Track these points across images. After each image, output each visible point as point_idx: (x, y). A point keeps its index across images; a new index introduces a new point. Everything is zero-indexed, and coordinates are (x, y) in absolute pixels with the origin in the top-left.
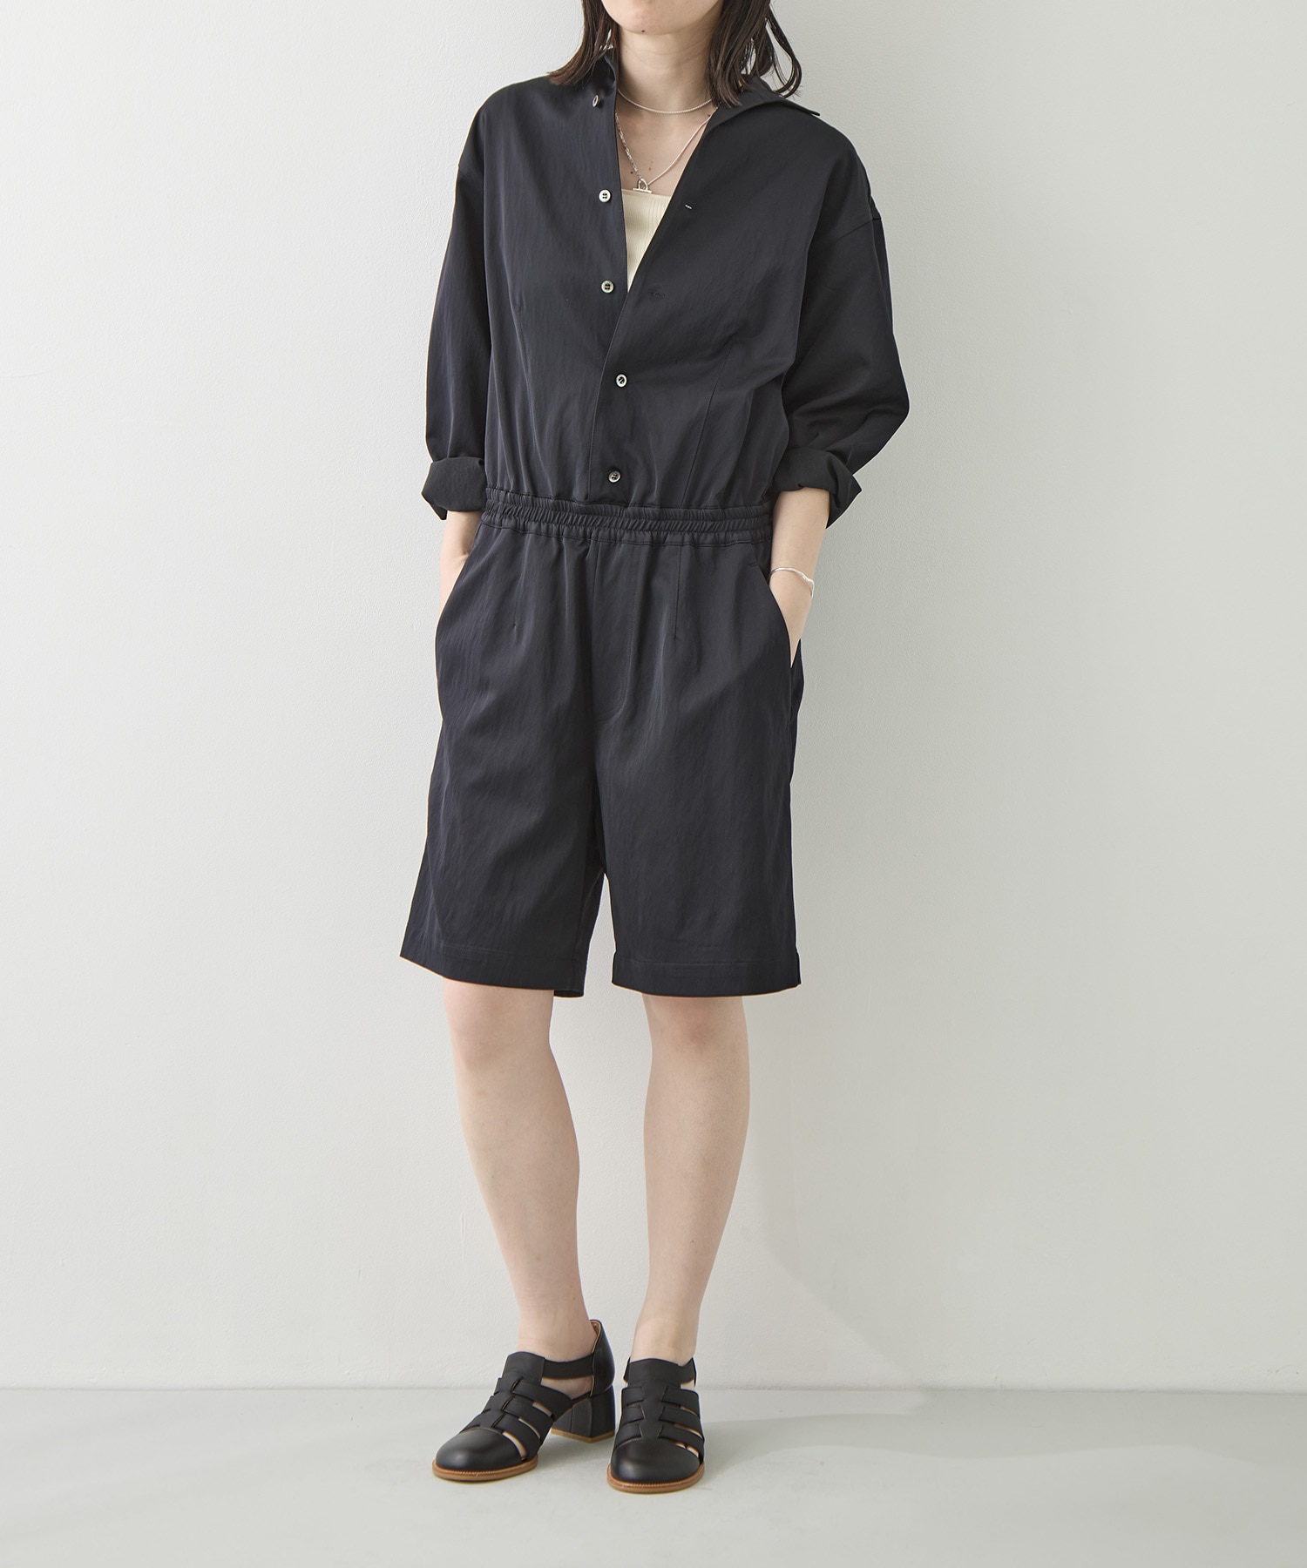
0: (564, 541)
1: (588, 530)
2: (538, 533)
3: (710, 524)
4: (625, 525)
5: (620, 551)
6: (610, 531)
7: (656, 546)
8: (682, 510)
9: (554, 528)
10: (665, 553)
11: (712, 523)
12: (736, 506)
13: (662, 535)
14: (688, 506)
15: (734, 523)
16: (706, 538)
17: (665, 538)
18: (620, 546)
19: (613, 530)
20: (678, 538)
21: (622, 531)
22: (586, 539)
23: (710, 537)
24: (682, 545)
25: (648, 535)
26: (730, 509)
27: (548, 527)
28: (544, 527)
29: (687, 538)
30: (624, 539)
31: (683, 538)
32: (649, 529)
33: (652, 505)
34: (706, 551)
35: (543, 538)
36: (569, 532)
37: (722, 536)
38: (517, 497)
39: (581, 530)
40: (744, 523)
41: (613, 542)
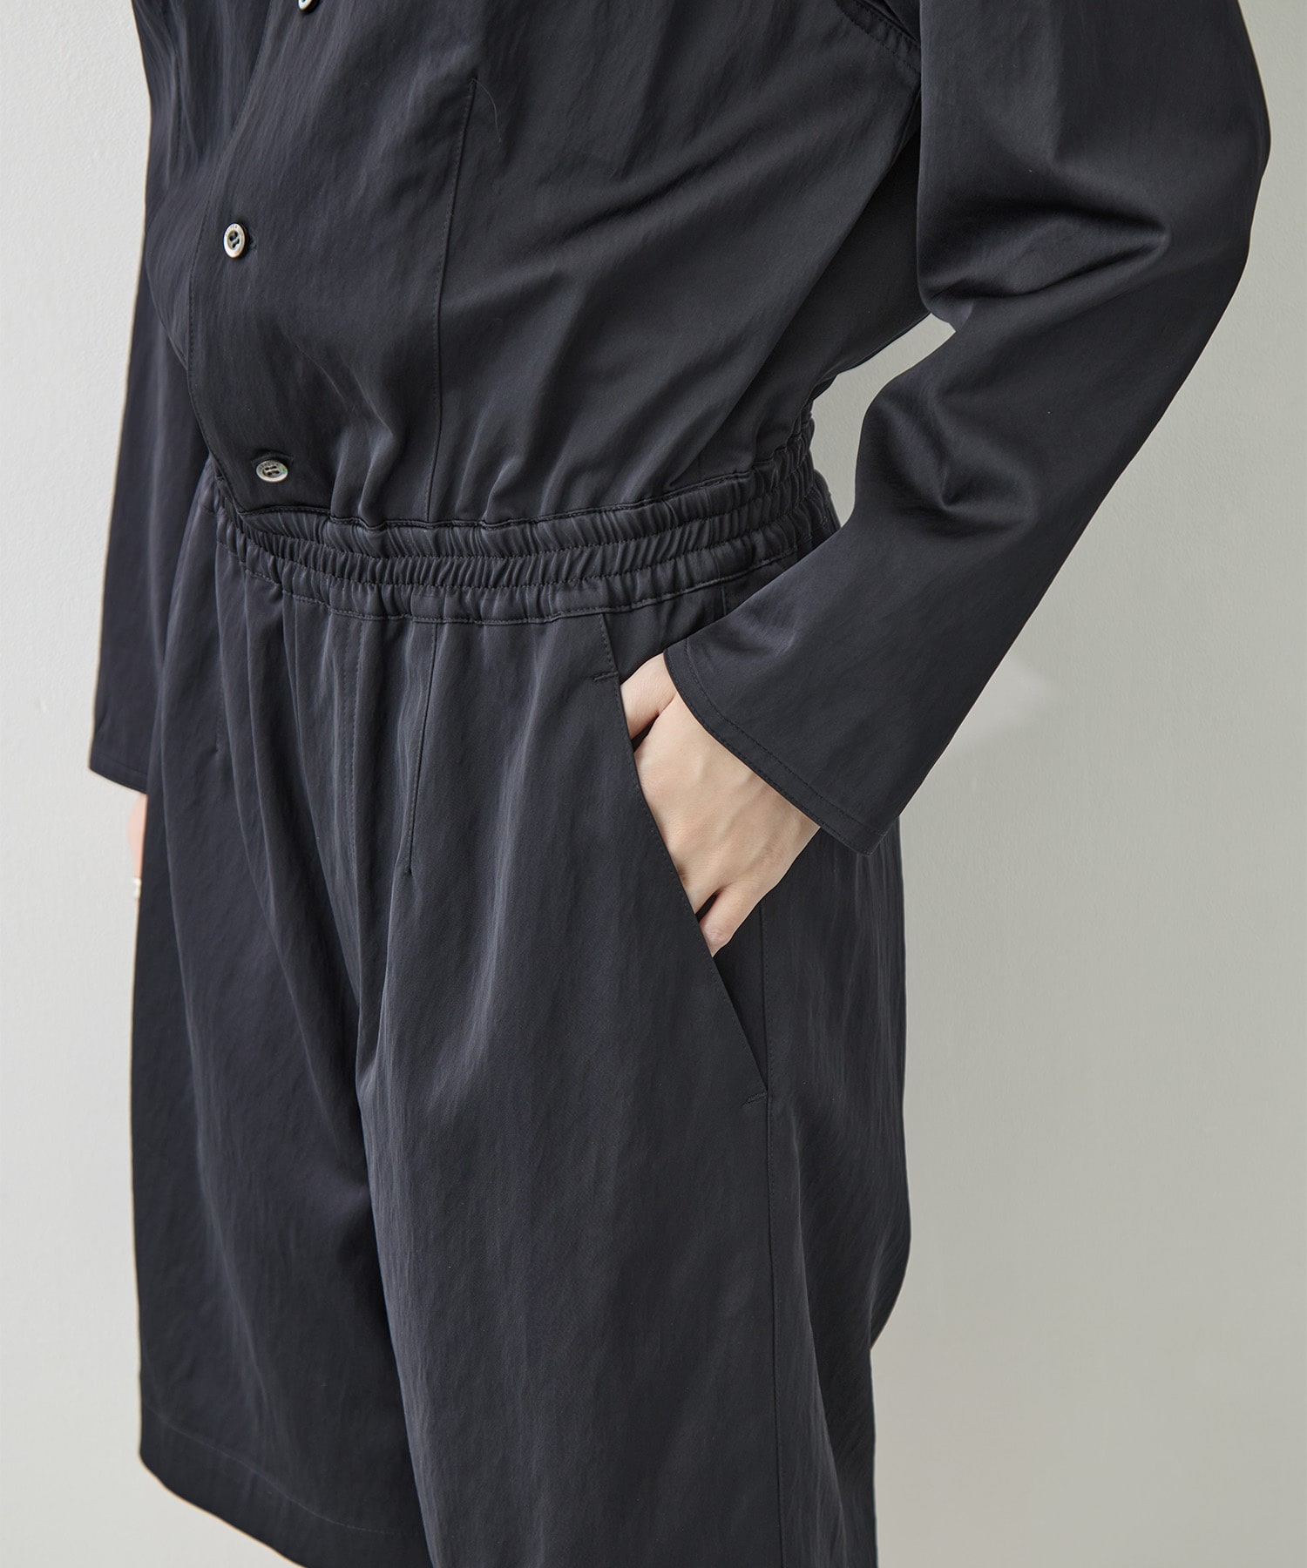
14: (443, 518)
16: (491, 601)
29: (448, 603)
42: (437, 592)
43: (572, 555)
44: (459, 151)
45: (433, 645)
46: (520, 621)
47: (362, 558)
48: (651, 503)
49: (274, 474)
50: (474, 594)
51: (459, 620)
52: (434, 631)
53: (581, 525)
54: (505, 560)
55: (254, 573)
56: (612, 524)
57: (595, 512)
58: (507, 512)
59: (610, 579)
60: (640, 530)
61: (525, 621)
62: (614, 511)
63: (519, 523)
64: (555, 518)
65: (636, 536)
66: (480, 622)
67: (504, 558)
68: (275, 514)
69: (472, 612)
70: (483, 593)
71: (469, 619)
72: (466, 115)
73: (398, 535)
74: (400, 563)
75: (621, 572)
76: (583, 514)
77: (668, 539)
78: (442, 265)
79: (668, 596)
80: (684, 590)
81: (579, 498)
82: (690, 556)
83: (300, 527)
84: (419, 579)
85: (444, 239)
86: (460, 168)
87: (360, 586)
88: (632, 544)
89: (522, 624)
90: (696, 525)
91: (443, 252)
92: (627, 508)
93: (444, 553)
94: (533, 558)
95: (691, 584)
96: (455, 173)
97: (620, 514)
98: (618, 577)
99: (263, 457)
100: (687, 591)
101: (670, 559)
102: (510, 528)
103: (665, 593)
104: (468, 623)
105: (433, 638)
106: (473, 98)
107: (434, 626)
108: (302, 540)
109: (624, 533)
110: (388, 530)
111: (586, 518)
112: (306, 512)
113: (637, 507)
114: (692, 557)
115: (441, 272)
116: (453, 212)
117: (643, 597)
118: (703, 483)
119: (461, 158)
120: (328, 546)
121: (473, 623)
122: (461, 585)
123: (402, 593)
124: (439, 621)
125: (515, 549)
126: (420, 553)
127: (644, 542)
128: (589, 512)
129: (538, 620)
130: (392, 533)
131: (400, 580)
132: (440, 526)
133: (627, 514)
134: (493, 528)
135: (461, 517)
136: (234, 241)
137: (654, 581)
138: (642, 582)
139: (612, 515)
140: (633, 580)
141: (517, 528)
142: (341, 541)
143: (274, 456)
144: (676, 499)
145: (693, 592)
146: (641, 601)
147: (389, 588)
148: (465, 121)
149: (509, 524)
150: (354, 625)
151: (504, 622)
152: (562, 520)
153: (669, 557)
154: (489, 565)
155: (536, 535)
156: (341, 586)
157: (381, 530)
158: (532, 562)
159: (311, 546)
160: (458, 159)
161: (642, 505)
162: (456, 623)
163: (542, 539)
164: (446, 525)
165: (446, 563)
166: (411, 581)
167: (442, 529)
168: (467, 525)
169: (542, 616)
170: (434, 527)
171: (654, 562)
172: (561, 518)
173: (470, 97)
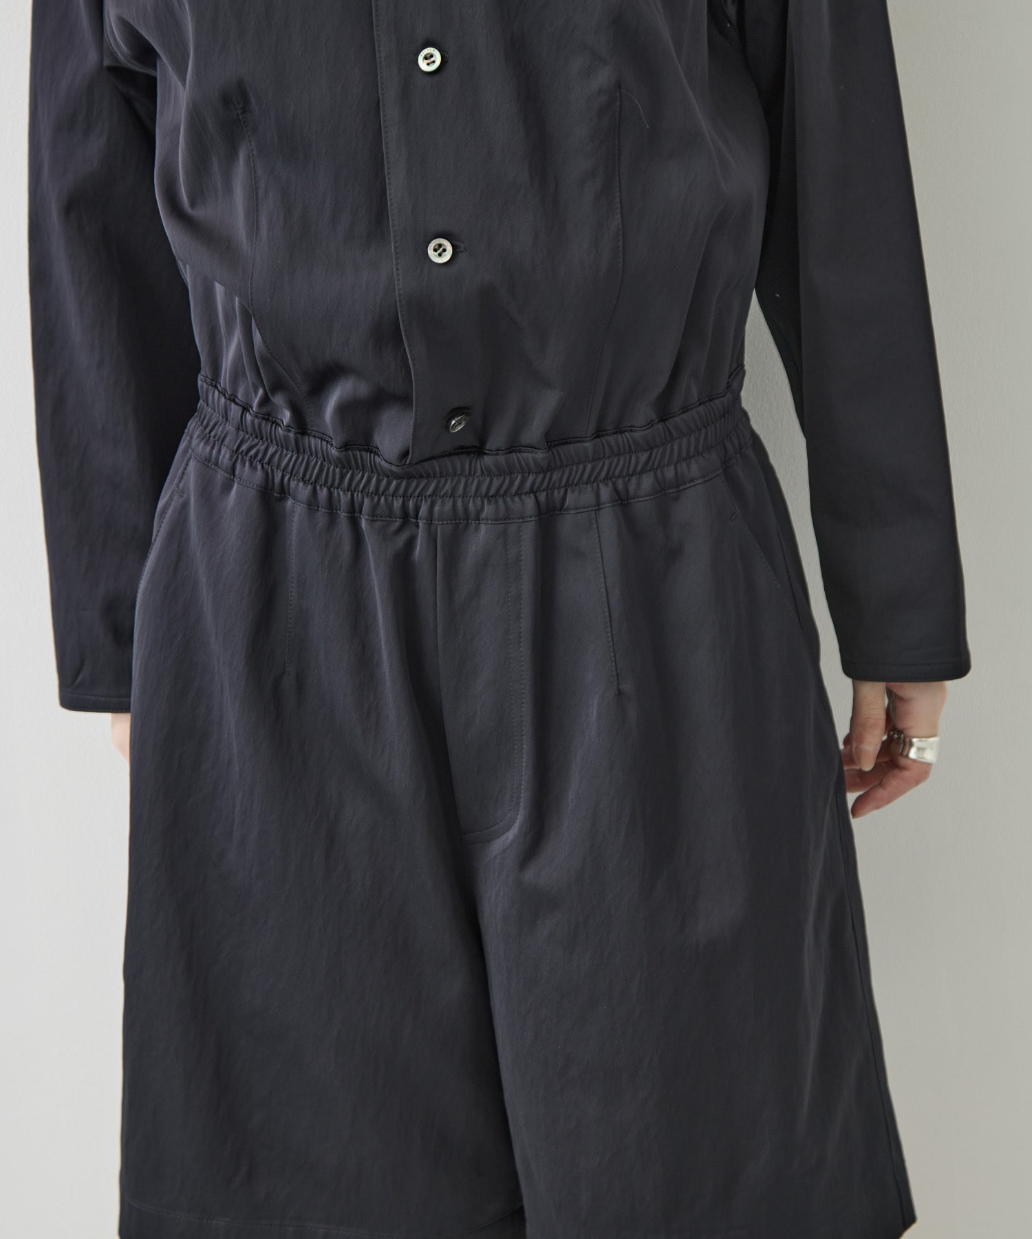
0: (364, 524)
1: (411, 504)
2: (312, 504)
3: (643, 457)
4: (484, 488)
5: (480, 538)
7: (548, 516)
9: (344, 498)
10: (567, 525)
12: (685, 409)
13: (557, 495)
15: (689, 444)
17: (564, 499)
18: (477, 529)
19: (459, 503)
21: (479, 501)
22: (407, 518)
23: (647, 481)
24: (598, 505)
26: (677, 419)
27: (330, 494)
28: (323, 494)
30: (484, 515)
31: (598, 496)
33: (531, 447)
34: (643, 508)
35: (321, 517)
36: (375, 507)
38: (266, 427)
39: (397, 504)
40: (706, 438)
41: (462, 523)
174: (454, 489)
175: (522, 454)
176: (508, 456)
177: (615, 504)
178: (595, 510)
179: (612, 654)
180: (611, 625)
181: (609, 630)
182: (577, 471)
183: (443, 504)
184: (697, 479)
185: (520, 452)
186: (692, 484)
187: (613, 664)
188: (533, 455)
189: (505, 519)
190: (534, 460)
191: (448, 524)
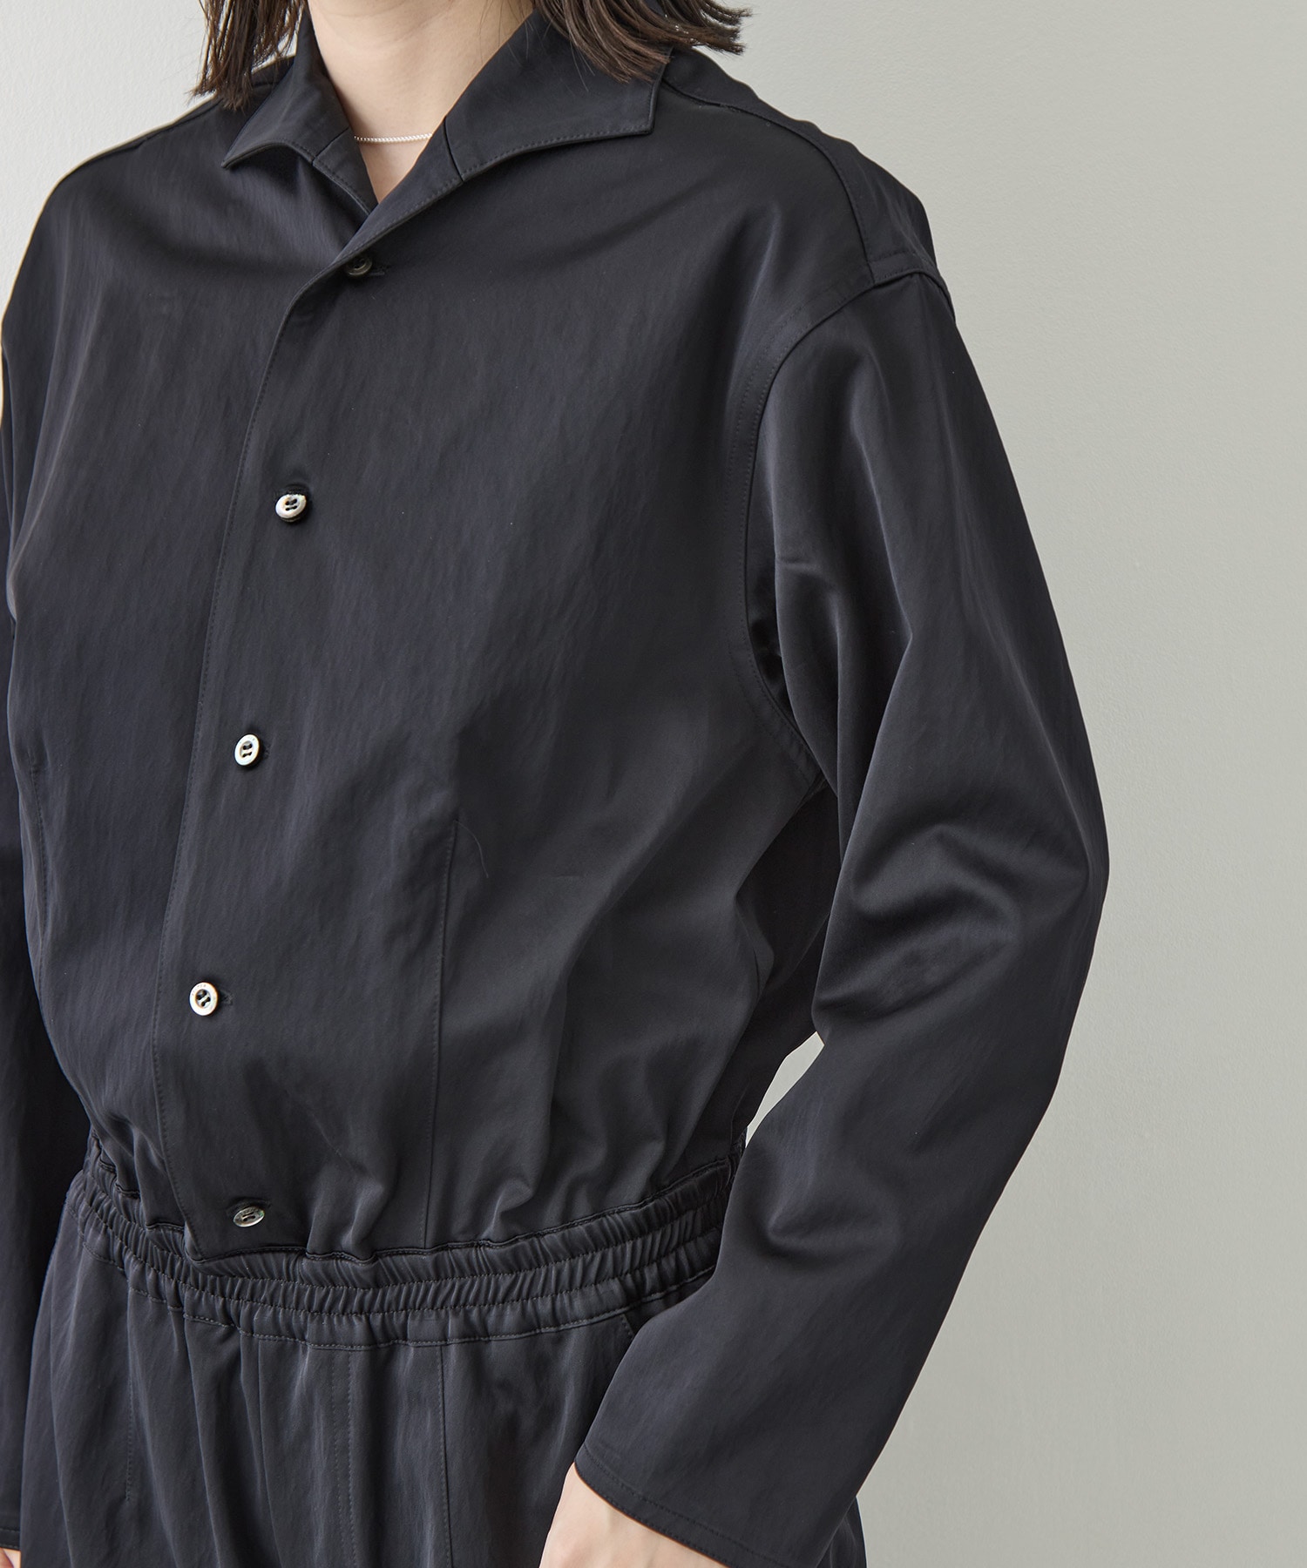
3: (506, 1280)
6: (275, 1314)
8: (428, 1259)
11: (509, 1279)
14: (442, 1243)
16: (501, 1316)
20: (431, 1325)
25: (359, 1326)
29: (452, 1325)
32: (361, 1310)
37: (544, 1307)
42: (438, 1316)
43: (584, 1261)
44: (444, 894)
45: (439, 1367)
46: (533, 1333)
47: (347, 1291)
48: (652, 1201)
49: (249, 1219)
50: (480, 1311)
51: (467, 1339)
52: (438, 1353)
53: (589, 1230)
54: (514, 1276)
55: (194, 1317)
56: (620, 1227)
57: (599, 1217)
58: (515, 1228)
59: (622, 1278)
60: (644, 1227)
61: (538, 1331)
62: (617, 1213)
63: (526, 1238)
64: (562, 1229)
65: (642, 1233)
66: (487, 1339)
67: (512, 1273)
68: (237, 1258)
69: (479, 1329)
70: (489, 1310)
71: (475, 1337)
72: (449, 857)
73: (392, 1265)
74: (393, 1290)
75: (632, 1270)
76: (590, 1220)
77: (669, 1231)
78: (438, 1007)
79: (674, 1288)
80: (687, 1279)
81: (582, 1207)
82: (688, 1245)
83: (267, 1268)
84: (414, 1302)
85: (438, 978)
86: (447, 910)
87: (344, 1318)
88: (639, 1242)
89: (537, 1334)
90: (691, 1214)
91: (438, 992)
92: (631, 1209)
93: (443, 1275)
94: (543, 1270)
95: (693, 1272)
96: (443, 915)
97: (626, 1214)
98: (629, 1275)
99: (239, 1204)
100: (690, 1280)
101: (672, 1252)
102: (519, 1244)
103: (671, 1285)
104: (475, 1341)
105: (439, 1360)
106: (455, 840)
107: (438, 1348)
108: (267, 1280)
109: (631, 1232)
110: (380, 1261)
111: (594, 1223)
112: (273, 1252)
113: (641, 1206)
114: (691, 1245)
115: (437, 1013)
116: (443, 953)
117: (653, 1291)
118: (692, 1174)
119: (448, 900)
120: (302, 1281)
121: (479, 1340)
122: (464, 1305)
123: (395, 1319)
124: (443, 1342)
125: (525, 1264)
126: (415, 1278)
127: (649, 1239)
128: (595, 1218)
129: (553, 1329)
130: (384, 1263)
131: (394, 1307)
132: (437, 1251)
133: (632, 1214)
134: (501, 1246)
135: (459, 1239)
136: (203, 999)
137: (661, 1275)
138: (650, 1274)
139: (616, 1215)
140: (642, 1275)
141: (526, 1243)
142: (323, 1275)
143: (251, 1202)
144: (673, 1193)
145: (695, 1280)
146: (650, 1294)
147: (380, 1316)
148: (448, 863)
149: (517, 1240)
150: (340, 1357)
151: (518, 1336)
152: (570, 1229)
153: (670, 1250)
154: (497, 1281)
155: (545, 1246)
156: (321, 1320)
157: (374, 1261)
158: (543, 1275)
159: (278, 1285)
160: (444, 901)
161: (645, 1204)
162: (464, 1342)
163: (551, 1250)
164: (442, 1249)
165: (445, 1286)
166: (405, 1308)
167: (440, 1253)
168: (467, 1246)
169: (557, 1324)
170: (432, 1252)
171: (660, 1256)
172: (568, 1227)
173: (452, 839)
174: (272, 1297)
175: (343, 1262)
176: (326, 1262)
177: (463, 1340)
178: (441, 1346)
179: (448, 1540)
180: (448, 1501)
181: (446, 1507)
182: (418, 1291)
183: (263, 1313)
184: (582, 1319)
185: (342, 1259)
186: (576, 1324)
187: (448, 1554)
188: (354, 1265)
189: (329, 1343)
190: (355, 1270)
191: (270, 1340)
